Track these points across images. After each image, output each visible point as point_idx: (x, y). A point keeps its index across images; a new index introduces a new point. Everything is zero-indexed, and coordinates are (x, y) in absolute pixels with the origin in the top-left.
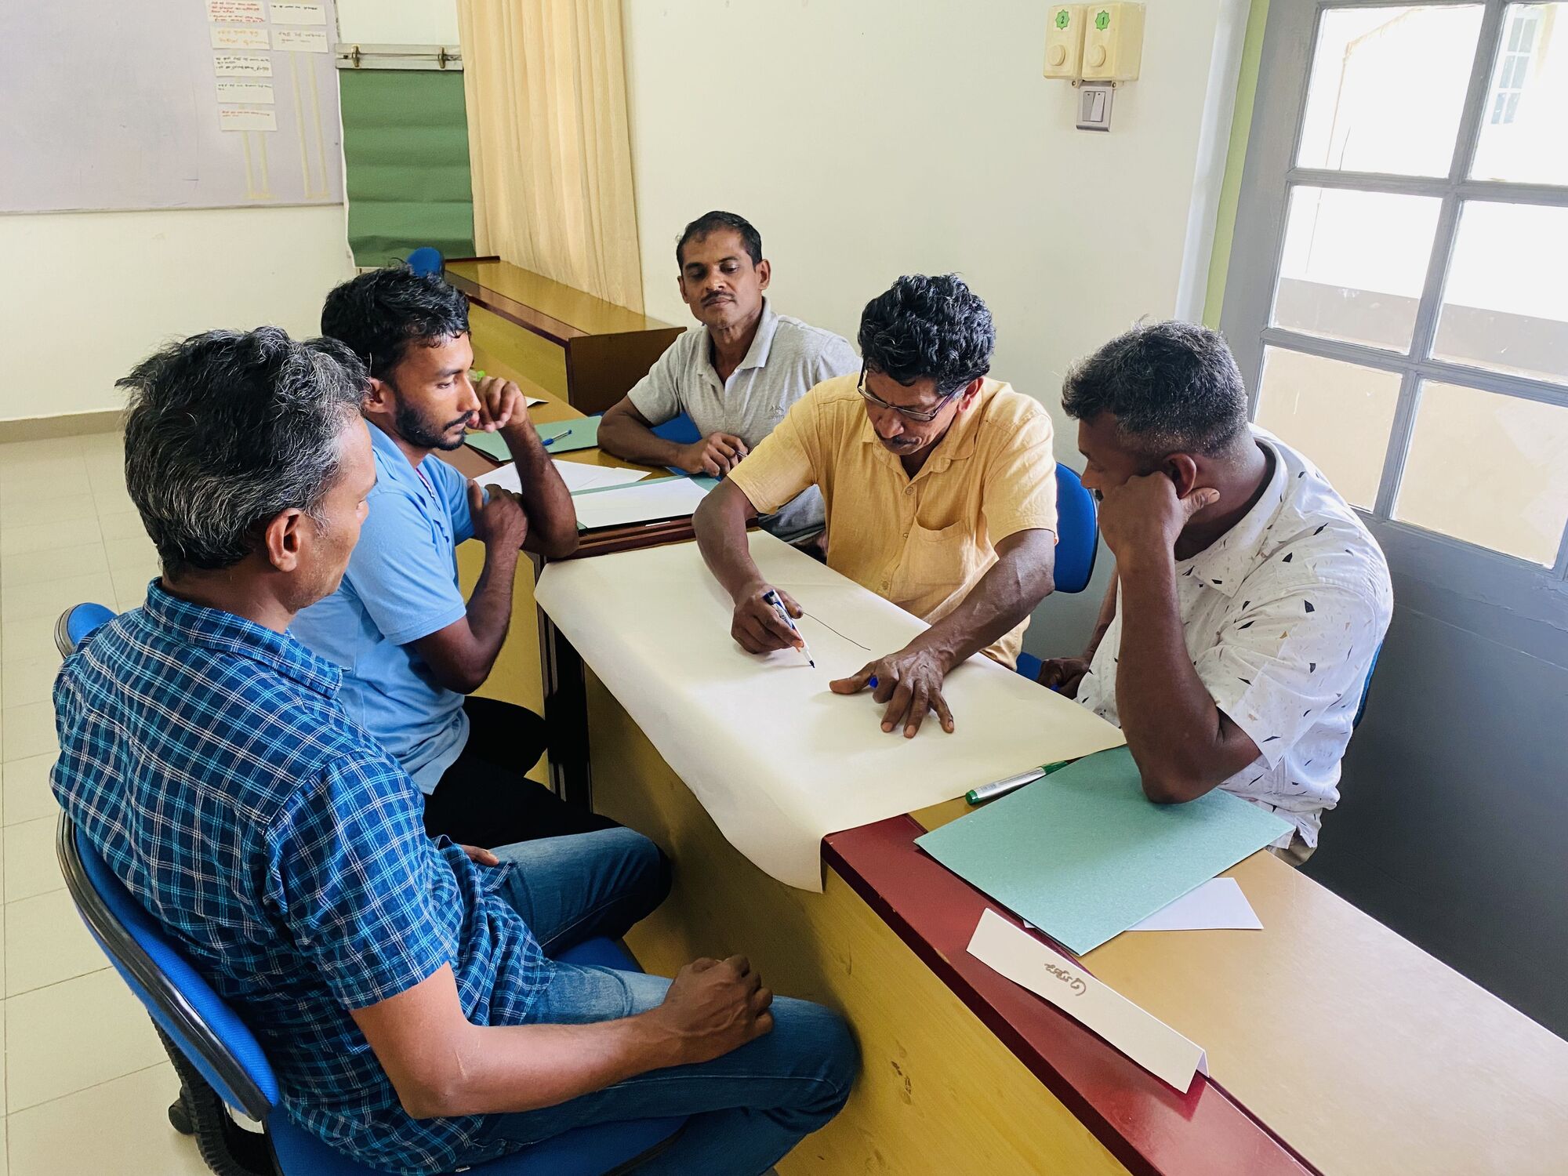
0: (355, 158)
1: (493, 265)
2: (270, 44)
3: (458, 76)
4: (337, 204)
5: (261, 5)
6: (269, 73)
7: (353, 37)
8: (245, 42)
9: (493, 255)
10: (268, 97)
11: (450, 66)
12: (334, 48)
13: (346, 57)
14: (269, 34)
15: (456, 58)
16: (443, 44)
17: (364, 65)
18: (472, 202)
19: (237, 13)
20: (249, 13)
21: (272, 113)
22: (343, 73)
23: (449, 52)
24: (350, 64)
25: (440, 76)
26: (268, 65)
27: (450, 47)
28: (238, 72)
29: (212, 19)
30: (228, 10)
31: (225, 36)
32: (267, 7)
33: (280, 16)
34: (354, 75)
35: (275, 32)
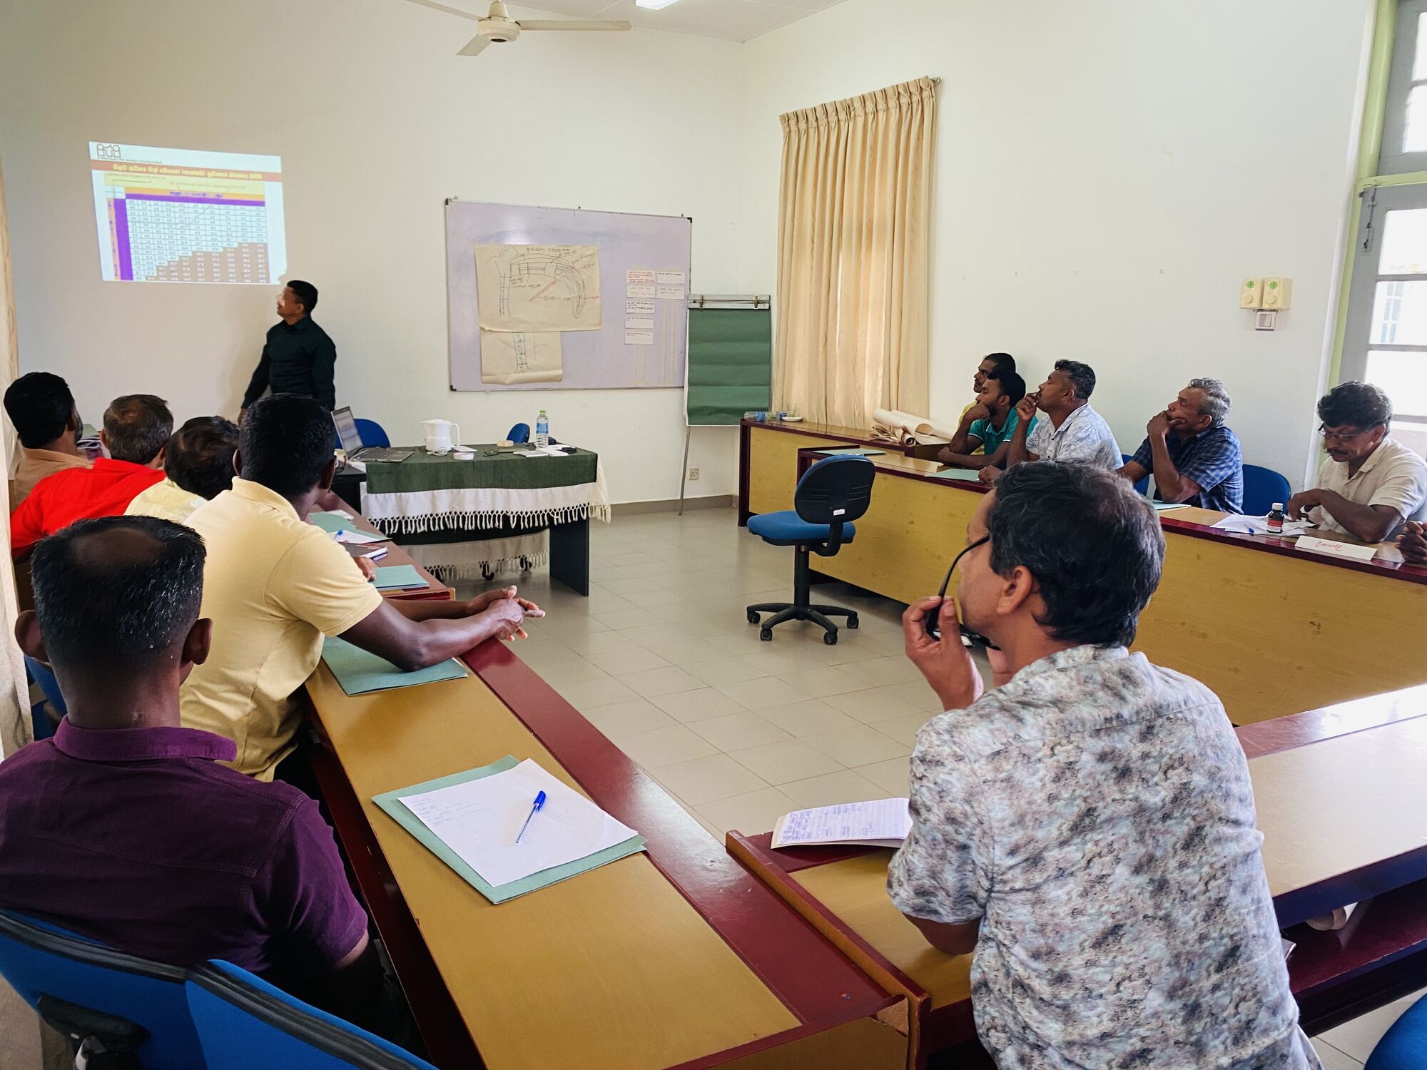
0: (694, 359)
2: (656, 296)
3: (766, 312)
4: (679, 388)
5: (653, 272)
6: (653, 311)
7: (698, 290)
8: (643, 294)
10: (650, 324)
11: (760, 306)
12: (687, 298)
13: (694, 302)
14: (656, 289)
15: (763, 302)
16: (755, 293)
17: (706, 306)
19: (641, 277)
20: (646, 278)
21: (652, 334)
22: (694, 312)
23: (761, 299)
24: (697, 306)
25: (752, 312)
26: (652, 306)
27: (760, 296)
28: (638, 311)
29: (628, 281)
30: (637, 276)
31: (634, 291)
32: (656, 274)
33: (662, 279)
34: (699, 312)
35: (659, 288)
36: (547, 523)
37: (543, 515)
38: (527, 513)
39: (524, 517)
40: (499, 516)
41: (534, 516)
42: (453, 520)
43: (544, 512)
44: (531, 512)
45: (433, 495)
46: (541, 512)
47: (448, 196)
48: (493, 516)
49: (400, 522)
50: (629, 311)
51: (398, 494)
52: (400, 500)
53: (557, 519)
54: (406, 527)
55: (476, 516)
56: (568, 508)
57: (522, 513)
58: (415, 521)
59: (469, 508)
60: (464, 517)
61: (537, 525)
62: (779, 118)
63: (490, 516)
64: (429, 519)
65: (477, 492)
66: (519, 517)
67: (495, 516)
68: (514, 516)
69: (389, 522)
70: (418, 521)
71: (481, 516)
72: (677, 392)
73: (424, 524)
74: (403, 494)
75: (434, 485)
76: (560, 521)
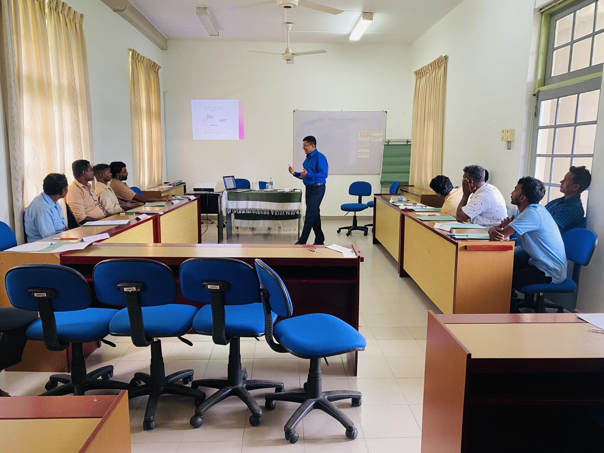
0: (384, 164)
1: (412, 187)
2: (371, 140)
3: (409, 146)
4: (379, 174)
5: (370, 132)
6: (369, 146)
7: (388, 138)
8: (366, 140)
9: (413, 185)
10: (368, 151)
11: (409, 143)
12: (384, 141)
13: (386, 142)
14: (371, 138)
15: (410, 142)
16: (407, 138)
17: (389, 144)
18: (409, 173)
20: (367, 134)
21: (368, 154)
22: (385, 146)
23: (409, 140)
24: (387, 144)
25: (406, 146)
26: (369, 144)
27: (409, 139)
28: (363, 146)
29: (360, 135)
30: (364, 134)
31: (362, 139)
32: (371, 132)
33: (373, 134)
34: (387, 146)
35: (372, 137)
36: (284, 214)
37: (283, 212)
38: (277, 210)
39: (276, 212)
40: (268, 211)
41: (279, 212)
42: (253, 211)
43: (283, 210)
44: (279, 210)
45: (247, 202)
46: (282, 210)
47: (294, 110)
48: (266, 211)
49: (237, 210)
50: (359, 146)
51: (237, 201)
52: (237, 203)
53: (287, 213)
54: (239, 211)
55: (260, 210)
56: (291, 210)
57: (275, 210)
58: (241, 210)
59: (258, 207)
60: (256, 210)
61: (280, 214)
62: (414, 73)
63: (265, 210)
64: (246, 210)
65: (261, 203)
66: (274, 212)
67: (267, 210)
68: (273, 211)
69: (234, 210)
70: (242, 210)
71: (262, 210)
72: (378, 176)
73: (244, 211)
74: (238, 201)
75: (248, 199)
76: (288, 214)
